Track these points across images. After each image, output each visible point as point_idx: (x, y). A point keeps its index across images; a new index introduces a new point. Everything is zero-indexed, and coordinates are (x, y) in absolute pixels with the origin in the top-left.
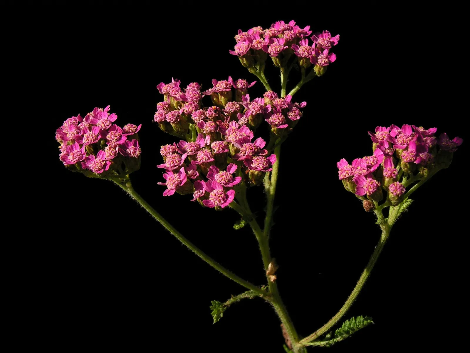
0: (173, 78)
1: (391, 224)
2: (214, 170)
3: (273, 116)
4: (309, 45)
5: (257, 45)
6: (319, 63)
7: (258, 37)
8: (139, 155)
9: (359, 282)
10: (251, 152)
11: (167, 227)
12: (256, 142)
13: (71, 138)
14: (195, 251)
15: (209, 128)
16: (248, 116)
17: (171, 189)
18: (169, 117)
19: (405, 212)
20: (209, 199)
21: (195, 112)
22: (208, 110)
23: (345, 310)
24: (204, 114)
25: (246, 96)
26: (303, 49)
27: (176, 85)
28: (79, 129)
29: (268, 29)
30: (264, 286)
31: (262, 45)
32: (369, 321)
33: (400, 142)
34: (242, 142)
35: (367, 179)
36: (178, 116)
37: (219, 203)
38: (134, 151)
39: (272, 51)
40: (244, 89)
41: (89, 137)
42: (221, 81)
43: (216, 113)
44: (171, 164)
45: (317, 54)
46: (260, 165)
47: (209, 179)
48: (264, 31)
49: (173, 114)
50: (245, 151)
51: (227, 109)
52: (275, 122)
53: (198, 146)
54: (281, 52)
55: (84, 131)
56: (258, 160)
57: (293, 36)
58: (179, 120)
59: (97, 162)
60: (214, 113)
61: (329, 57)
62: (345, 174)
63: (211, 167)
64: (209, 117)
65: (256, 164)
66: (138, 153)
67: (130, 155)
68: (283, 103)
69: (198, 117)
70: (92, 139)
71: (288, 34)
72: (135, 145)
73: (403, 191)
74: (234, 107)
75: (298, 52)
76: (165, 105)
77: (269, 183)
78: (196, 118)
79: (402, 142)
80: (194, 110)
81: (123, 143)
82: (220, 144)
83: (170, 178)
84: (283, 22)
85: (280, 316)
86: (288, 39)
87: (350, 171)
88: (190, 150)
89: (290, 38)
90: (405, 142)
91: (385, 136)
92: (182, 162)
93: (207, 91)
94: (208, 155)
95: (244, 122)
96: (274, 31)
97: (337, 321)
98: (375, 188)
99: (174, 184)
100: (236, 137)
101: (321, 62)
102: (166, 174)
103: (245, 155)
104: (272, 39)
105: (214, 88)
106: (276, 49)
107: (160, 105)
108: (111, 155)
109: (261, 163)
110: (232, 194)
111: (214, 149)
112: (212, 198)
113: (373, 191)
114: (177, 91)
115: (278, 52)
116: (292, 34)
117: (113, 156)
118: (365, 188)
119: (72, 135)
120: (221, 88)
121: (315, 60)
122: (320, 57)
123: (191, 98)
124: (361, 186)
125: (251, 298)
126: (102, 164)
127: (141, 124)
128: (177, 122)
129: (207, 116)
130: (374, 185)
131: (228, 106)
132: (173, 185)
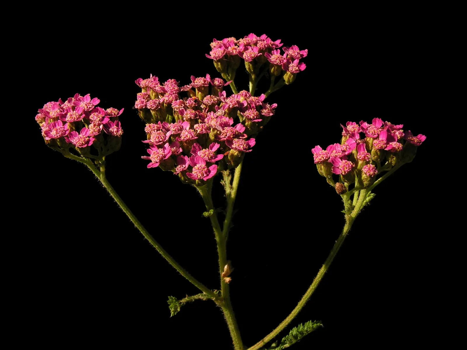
0: (151, 74)
1: (354, 216)
2: (197, 148)
3: (248, 111)
4: (280, 54)
5: (233, 51)
6: (290, 70)
7: (233, 44)
8: (122, 134)
9: (316, 279)
10: (232, 134)
11: (132, 219)
12: (236, 128)
13: (54, 115)
14: (156, 247)
15: (190, 115)
16: (225, 108)
17: (155, 162)
18: (150, 104)
19: (367, 205)
20: (192, 173)
21: (175, 101)
22: (188, 100)
23: (298, 311)
24: (184, 104)
25: (223, 93)
26: (275, 57)
27: (155, 80)
28: (62, 108)
29: (243, 39)
30: (216, 290)
31: (237, 51)
32: (318, 324)
33: (371, 132)
34: (223, 126)
35: (342, 160)
36: (159, 104)
37: (202, 176)
38: (116, 130)
39: (247, 57)
40: (220, 86)
41: (73, 115)
42: (199, 78)
43: (196, 103)
44: (157, 139)
45: (288, 63)
46: (240, 145)
47: (193, 154)
48: (238, 41)
49: (154, 102)
50: (226, 133)
51: (205, 101)
52: (250, 116)
53: (181, 127)
54: (255, 58)
55: (67, 110)
56: (238, 142)
57: (266, 46)
58: (159, 107)
59: (81, 138)
60: (194, 102)
61: (299, 66)
62: (320, 158)
63: (195, 144)
64: (189, 107)
65: (237, 145)
66: (120, 132)
67: (113, 134)
68: (257, 100)
69: (178, 105)
70: (76, 118)
71: (262, 43)
72: (117, 125)
73: (375, 173)
74: (212, 100)
75: (271, 60)
76: (145, 95)
77: (230, 187)
78: (176, 106)
79: (374, 132)
80: (174, 100)
81: (106, 123)
82: (203, 126)
83: (155, 152)
84: (254, 36)
85: (228, 323)
86: (262, 48)
87: (325, 155)
88: (174, 129)
89: (264, 47)
90: (376, 132)
91: (356, 129)
92: (167, 138)
93: (185, 86)
94: (192, 134)
95: (221, 113)
96: (248, 40)
97: (287, 324)
98: (350, 168)
99: (159, 157)
100: (217, 122)
101: (291, 69)
102: (149, 149)
103: (226, 137)
104: (246, 47)
105: (192, 84)
106: (251, 55)
107: (141, 95)
108: (95, 132)
109: (241, 145)
110: (214, 168)
111: (197, 129)
112: (195, 171)
113: (348, 170)
114: (157, 84)
115: (253, 58)
116: (265, 44)
117: (97, 132)
118: (340, 168)
119: (56, 113)
120: (199, 84)
121: (286, 67)
122: (291, 65)
123: (171, 90)
124: (337, 166)
125: (204, 300)
126: (85, 139)
127: (123, 109)
128: (158, 109)
129: (187, 105)
130: (349, 166)
131: (206, 99)
132: (158, 159)
